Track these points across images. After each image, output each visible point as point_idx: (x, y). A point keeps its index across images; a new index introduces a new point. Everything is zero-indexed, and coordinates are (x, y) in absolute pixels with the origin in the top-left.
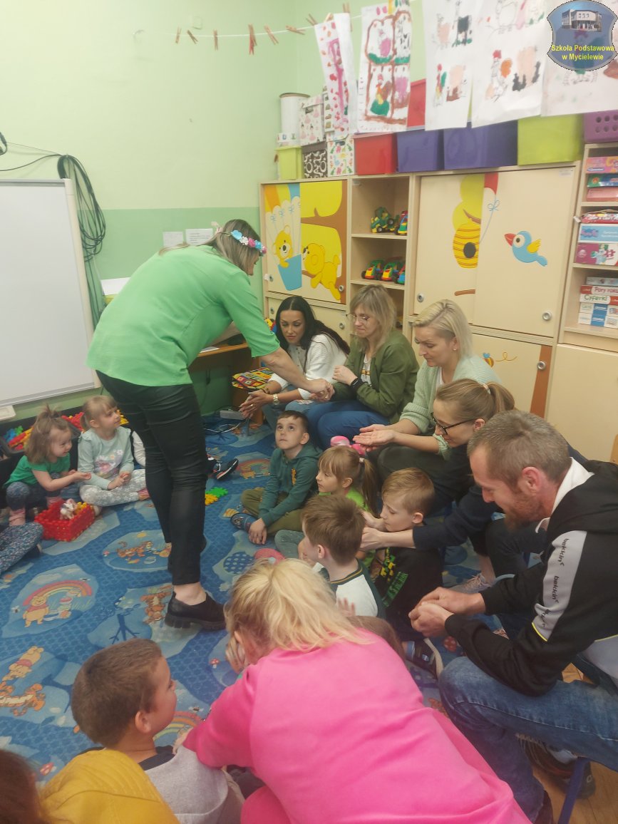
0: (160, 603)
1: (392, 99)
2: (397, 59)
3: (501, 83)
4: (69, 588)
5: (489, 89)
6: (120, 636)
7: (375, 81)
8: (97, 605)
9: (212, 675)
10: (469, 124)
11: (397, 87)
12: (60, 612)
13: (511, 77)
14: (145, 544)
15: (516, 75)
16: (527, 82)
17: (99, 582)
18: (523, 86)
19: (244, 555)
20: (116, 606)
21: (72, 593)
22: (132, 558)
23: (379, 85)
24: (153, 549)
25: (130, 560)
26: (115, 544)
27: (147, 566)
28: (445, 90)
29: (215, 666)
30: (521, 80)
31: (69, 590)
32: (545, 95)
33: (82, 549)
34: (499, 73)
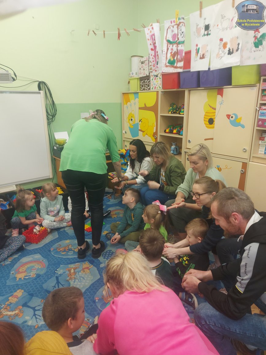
0: (74, 272)
1: (177, 58)
2: (179, 42)
3: (223, 52)
4: (36, 264)
5: (218, 53)
6: (57, 286)
7: (170, 51)
8: (47, 272)
9: (96, 305)
10: (209, 69)
11: (179, 53)
12: (31, 275)
13: (227, 49)
14: (69, 246)
15: (229, 48)
16: (234, 51)
17: (49, 261)
18: (232, 53)
19: (111, 252)
20: (55, 273)
21: (37, 266)
22: (63, 252)
23: (171, 53)
24: (72, 248)
25: (62, 252)
26: (56, 245)
27: (69, 255)
28: (199, 55)
29: (97, 301)
30: (231, 51)
31: (36, 265)
32: (242, 57)
33: (42, 247)
34: (222, 47)
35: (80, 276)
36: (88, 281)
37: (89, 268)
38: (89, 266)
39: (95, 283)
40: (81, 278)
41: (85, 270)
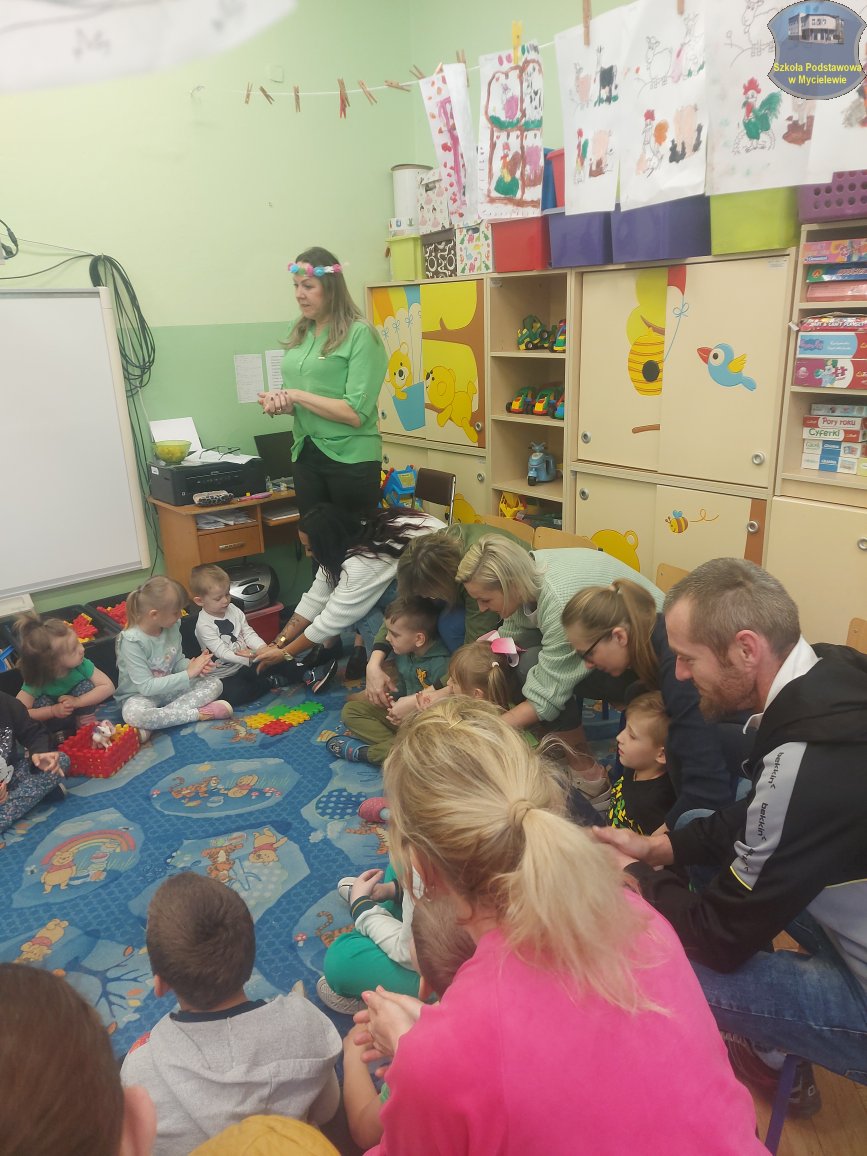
0: (227, 859)
1: (522, 174)
2: (527, 123)
3: (656, 153)
4: (105, 840)
5: (641, 161)
7: (499, 152)
8: (141, 863)
9: (297, 955)
10: (618, 206)
11: (528, 159)
12: (91, 873)
13: (668, 144)
14: (208, 781)
15: (673, 141)
16: (686, 150)
17: (145, 831)
18: (683, 155)
19: (345, 794)
20: (167, 864)
21: (108, 846)
22: (191, 799)
23: (505, 157)
24: (219, 786)
25: (189, 801)
26: (168, 781)
27: (210, 809)
28: (587, 163)
29: (301, 944)
30: (679, 149)
31: (104, 843)
32: (709, 167)
33: (123, 788)
34: (653, 139)
35: (246, 870)
36: (271, 886)
37: (275, 846)
38: (274, 840)
39: (294, 891)
40: (251, 879)
41: (262, 853)
